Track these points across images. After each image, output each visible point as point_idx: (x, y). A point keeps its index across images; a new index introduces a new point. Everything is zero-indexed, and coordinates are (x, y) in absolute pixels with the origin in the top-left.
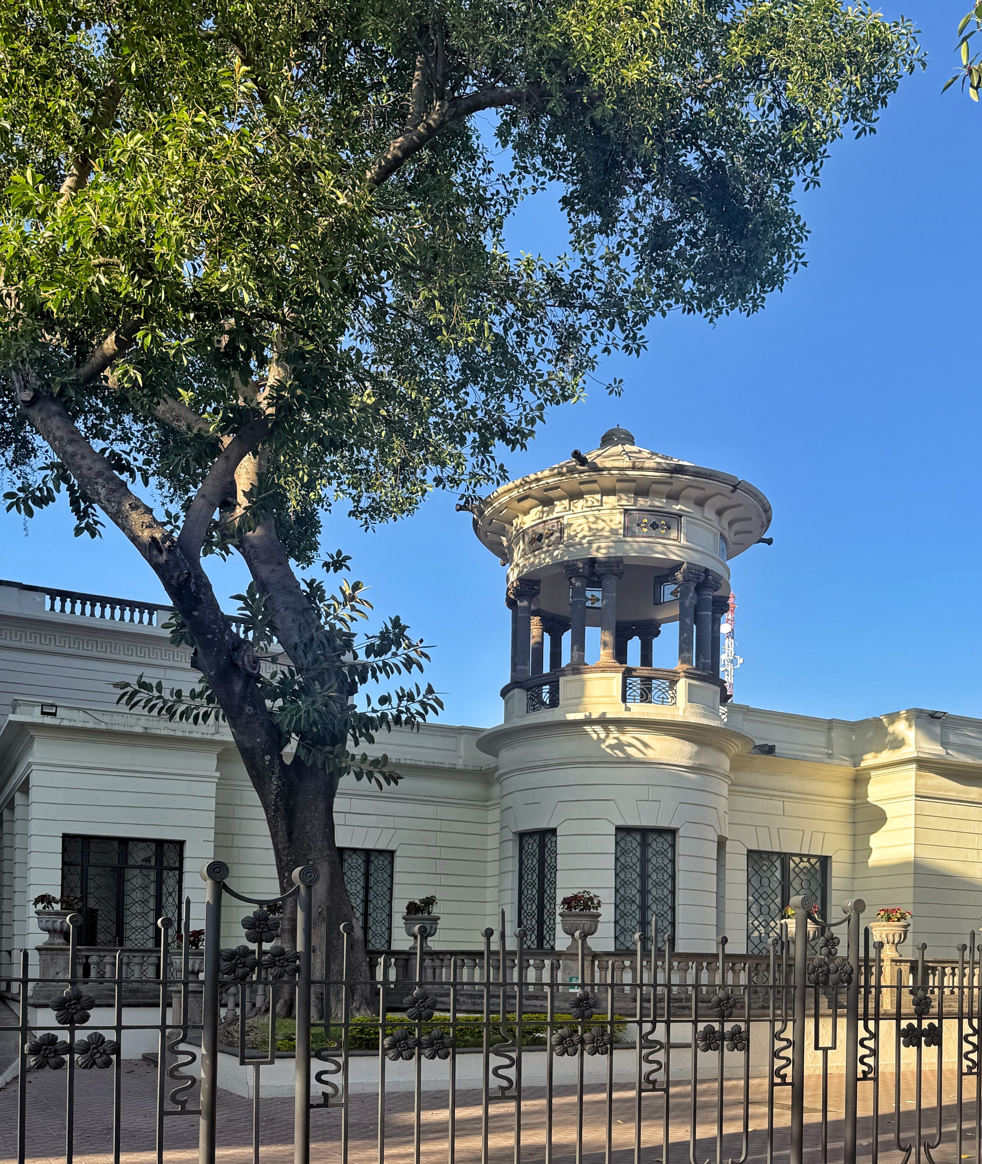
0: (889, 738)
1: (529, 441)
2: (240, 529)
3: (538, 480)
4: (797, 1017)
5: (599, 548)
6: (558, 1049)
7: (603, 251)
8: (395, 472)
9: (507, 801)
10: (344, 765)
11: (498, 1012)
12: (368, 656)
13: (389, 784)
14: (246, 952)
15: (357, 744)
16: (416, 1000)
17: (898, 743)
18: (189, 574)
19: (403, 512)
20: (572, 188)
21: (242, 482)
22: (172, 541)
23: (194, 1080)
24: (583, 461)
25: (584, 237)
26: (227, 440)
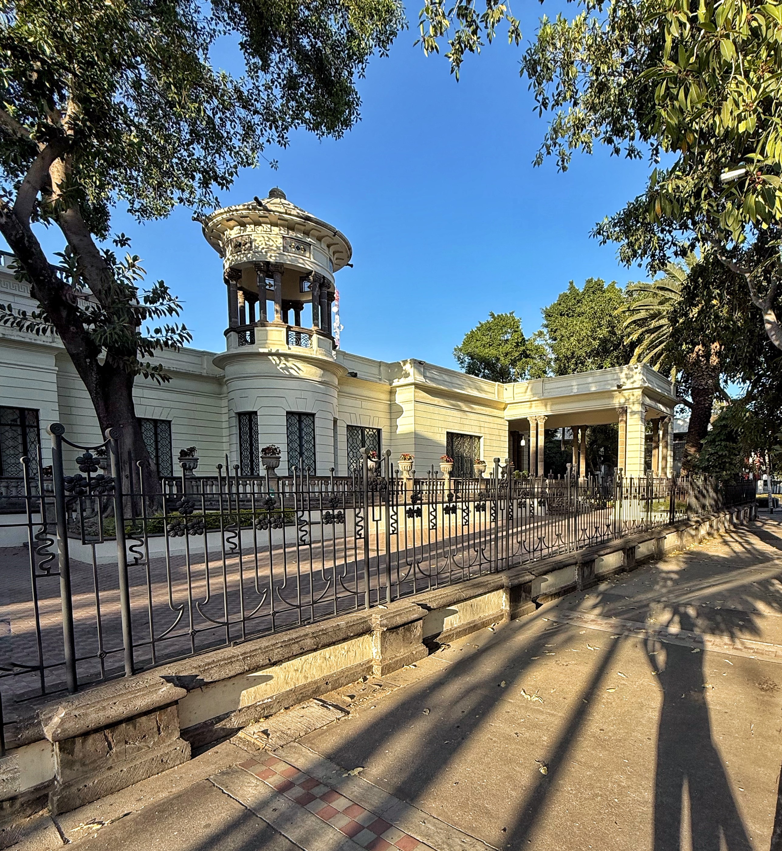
0: (403, 372)
1: (230, 186)
2: (56, 209)
3: (237, 210)
4: (365, 506)
5: (271, 256)
6: (258, 527)
7: (264, 82)
8: (154, 189)
9: (231, 395)
10: (136, 369)
11: (227, 510)
12: (146, 303)
13: (164, 381)
14: (80, 478)
15: (143, 356)
16: (183, 504)
17: (407, 375)
18: (23, 233)
19: (161, 215)
20: (245, 39)
21: (55, 176)
22: (8, 209)
23: (54, 556)
24: (260, 204)
25: (253, 70)
26: (42, 146)
